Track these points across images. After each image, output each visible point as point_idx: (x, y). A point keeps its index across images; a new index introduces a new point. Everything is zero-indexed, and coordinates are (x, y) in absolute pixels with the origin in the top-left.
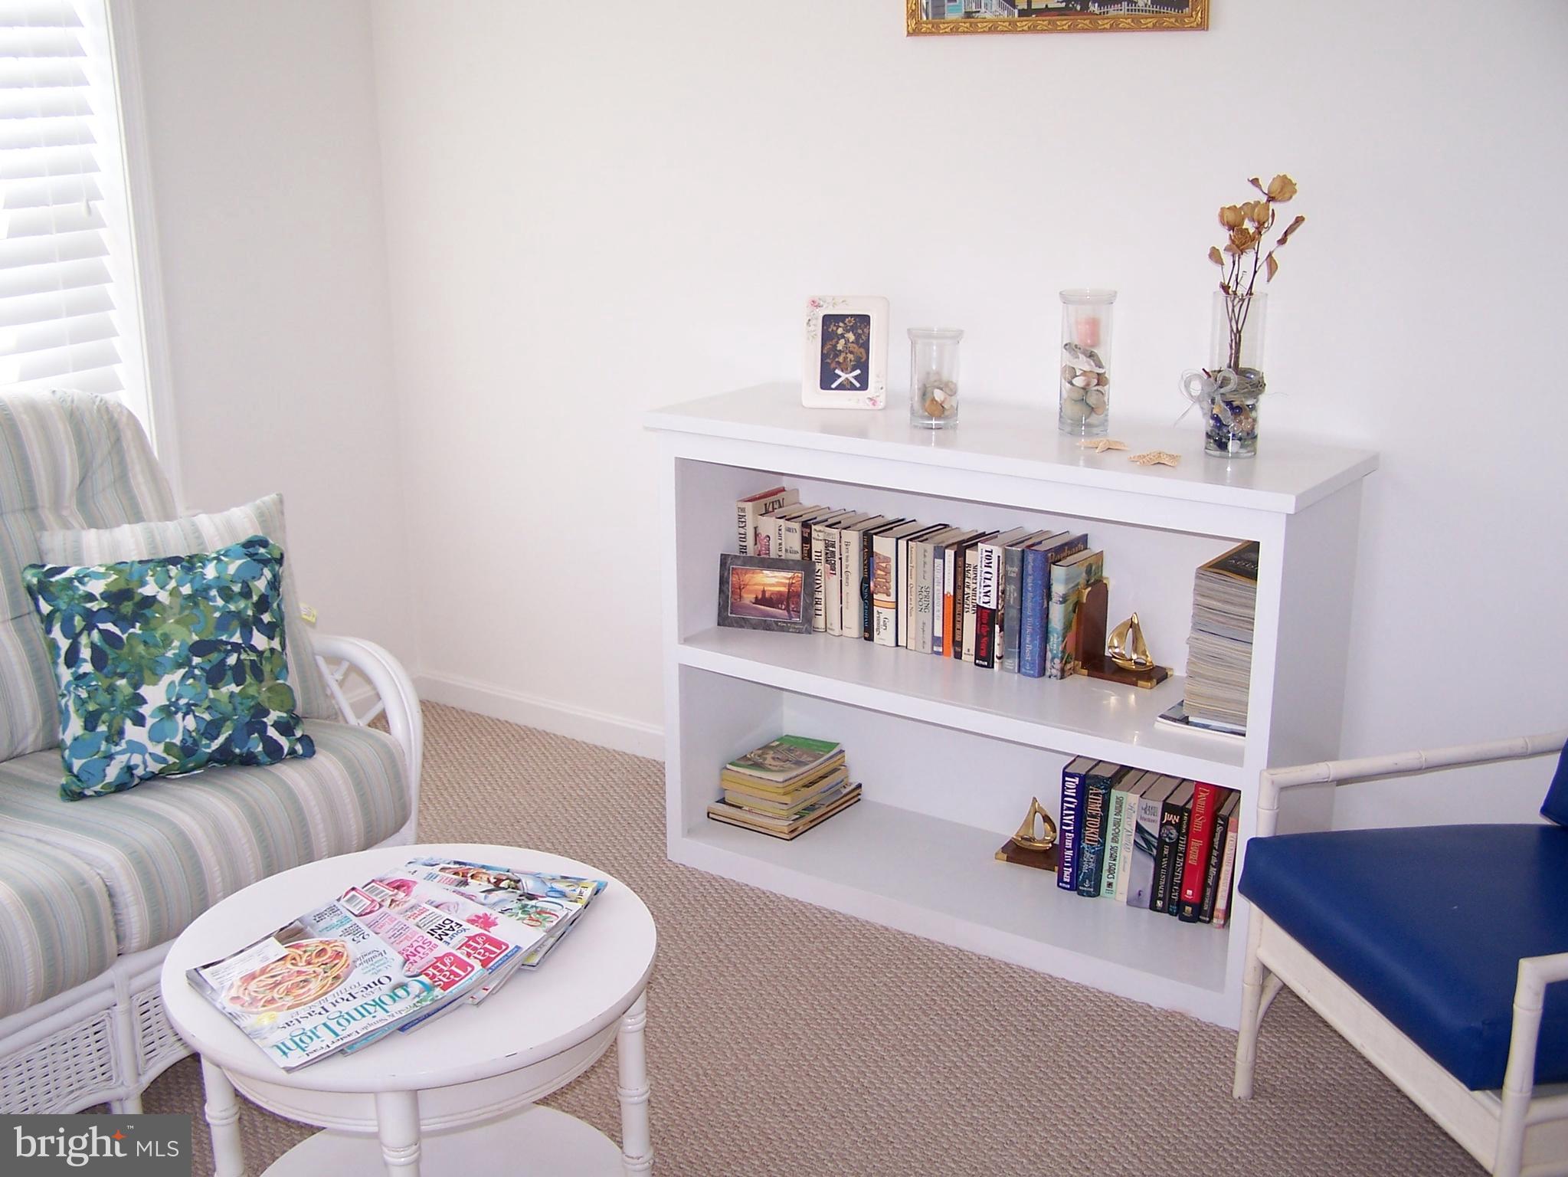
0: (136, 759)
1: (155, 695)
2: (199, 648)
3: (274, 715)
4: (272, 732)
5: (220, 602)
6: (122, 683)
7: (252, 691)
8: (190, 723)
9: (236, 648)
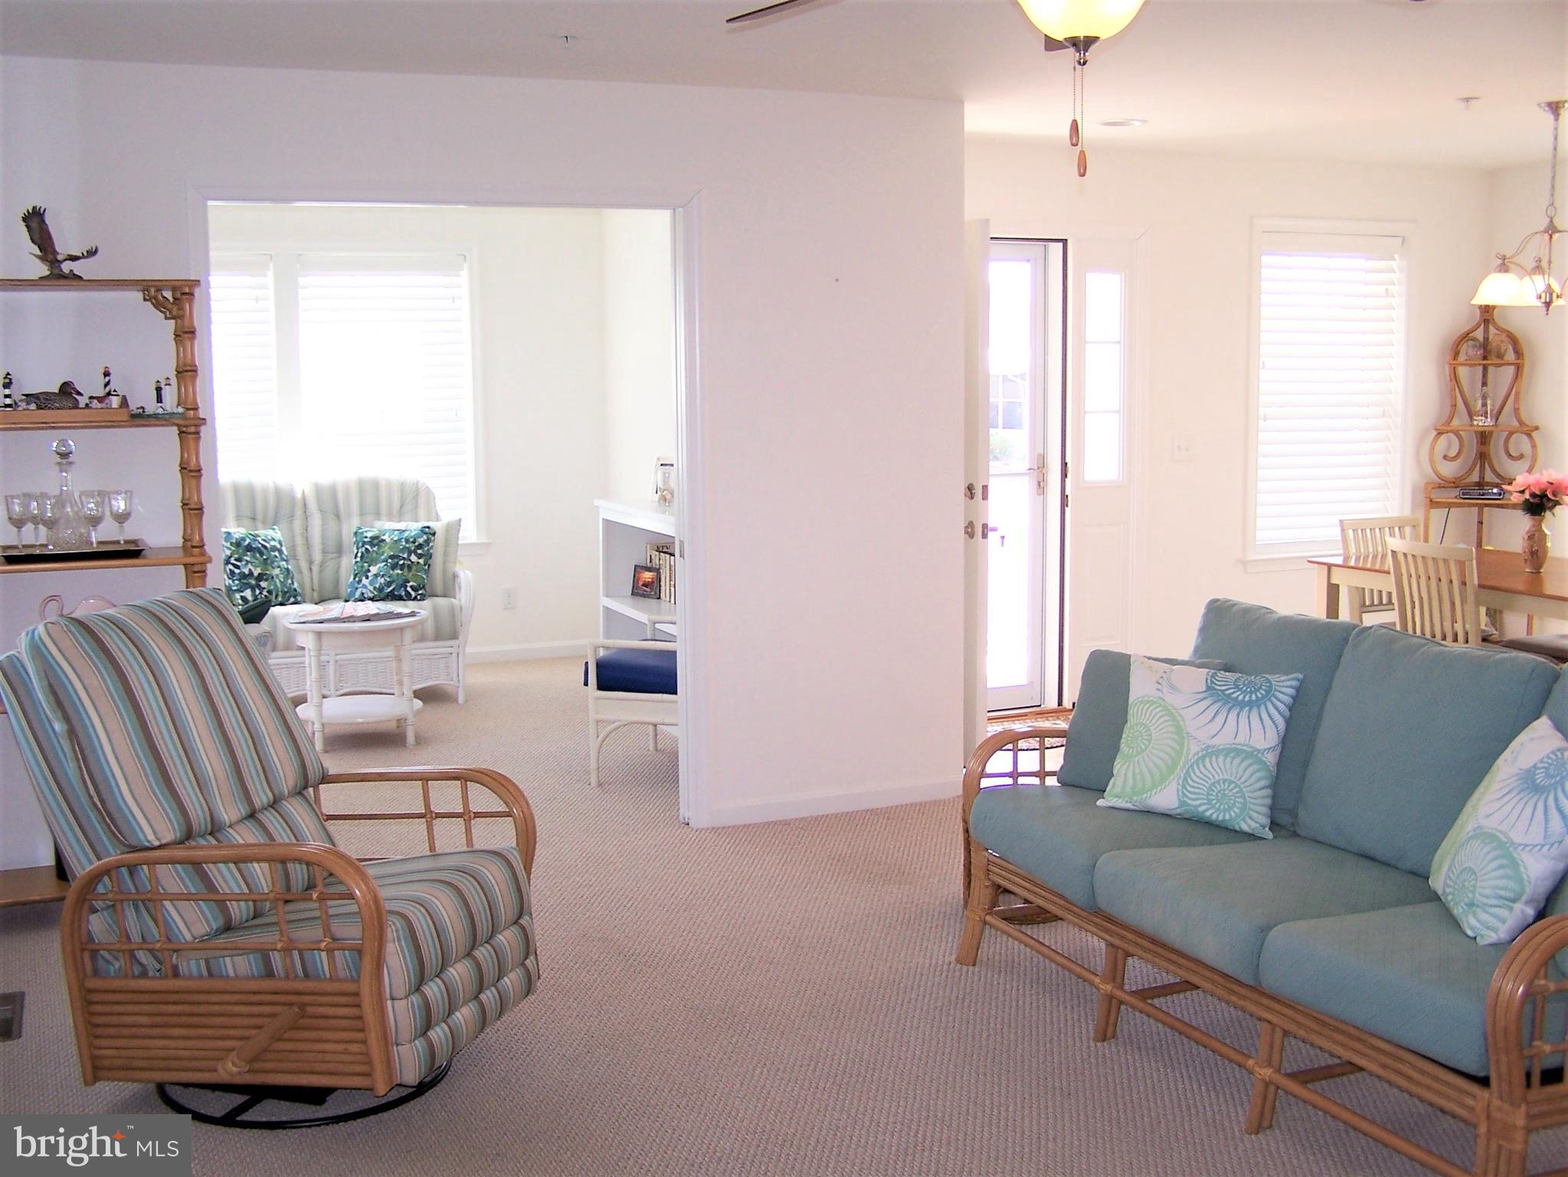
0: (364, 591)
1: (374, 570)
2: (391, 557)
3: (411, 584)
4: (409, 589)
5: (404, 543)
6: (366, 565)
7: (405, 574)
8: (382, 580)
9: (404, 558)
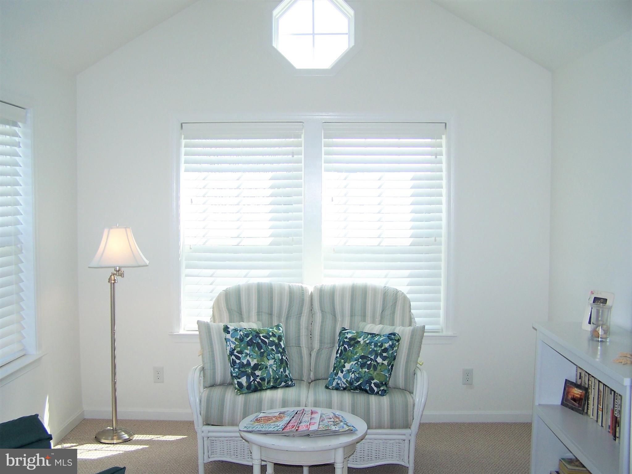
0: (339, 382)
1: (348, 366)
2: (362, 357)
3: (375, 381)
4: (373, 385)
5: (373, 347)
6: (343, 361)
7: (372, 372)
8: (353, 376)
9: (371, 360)
